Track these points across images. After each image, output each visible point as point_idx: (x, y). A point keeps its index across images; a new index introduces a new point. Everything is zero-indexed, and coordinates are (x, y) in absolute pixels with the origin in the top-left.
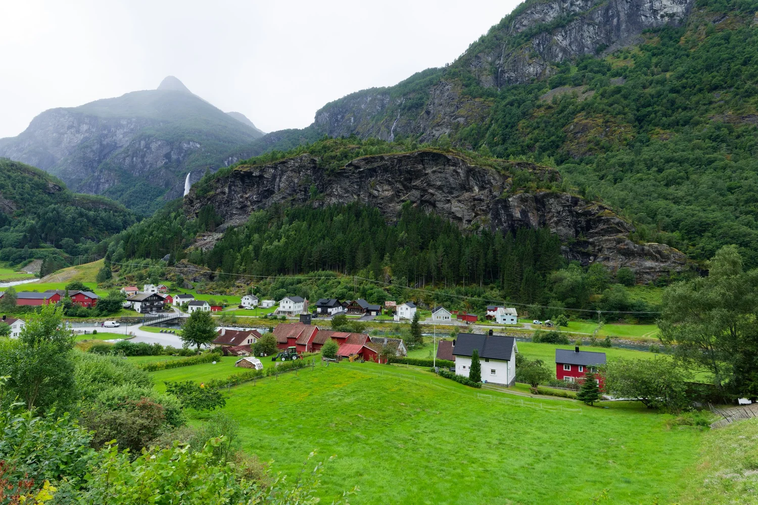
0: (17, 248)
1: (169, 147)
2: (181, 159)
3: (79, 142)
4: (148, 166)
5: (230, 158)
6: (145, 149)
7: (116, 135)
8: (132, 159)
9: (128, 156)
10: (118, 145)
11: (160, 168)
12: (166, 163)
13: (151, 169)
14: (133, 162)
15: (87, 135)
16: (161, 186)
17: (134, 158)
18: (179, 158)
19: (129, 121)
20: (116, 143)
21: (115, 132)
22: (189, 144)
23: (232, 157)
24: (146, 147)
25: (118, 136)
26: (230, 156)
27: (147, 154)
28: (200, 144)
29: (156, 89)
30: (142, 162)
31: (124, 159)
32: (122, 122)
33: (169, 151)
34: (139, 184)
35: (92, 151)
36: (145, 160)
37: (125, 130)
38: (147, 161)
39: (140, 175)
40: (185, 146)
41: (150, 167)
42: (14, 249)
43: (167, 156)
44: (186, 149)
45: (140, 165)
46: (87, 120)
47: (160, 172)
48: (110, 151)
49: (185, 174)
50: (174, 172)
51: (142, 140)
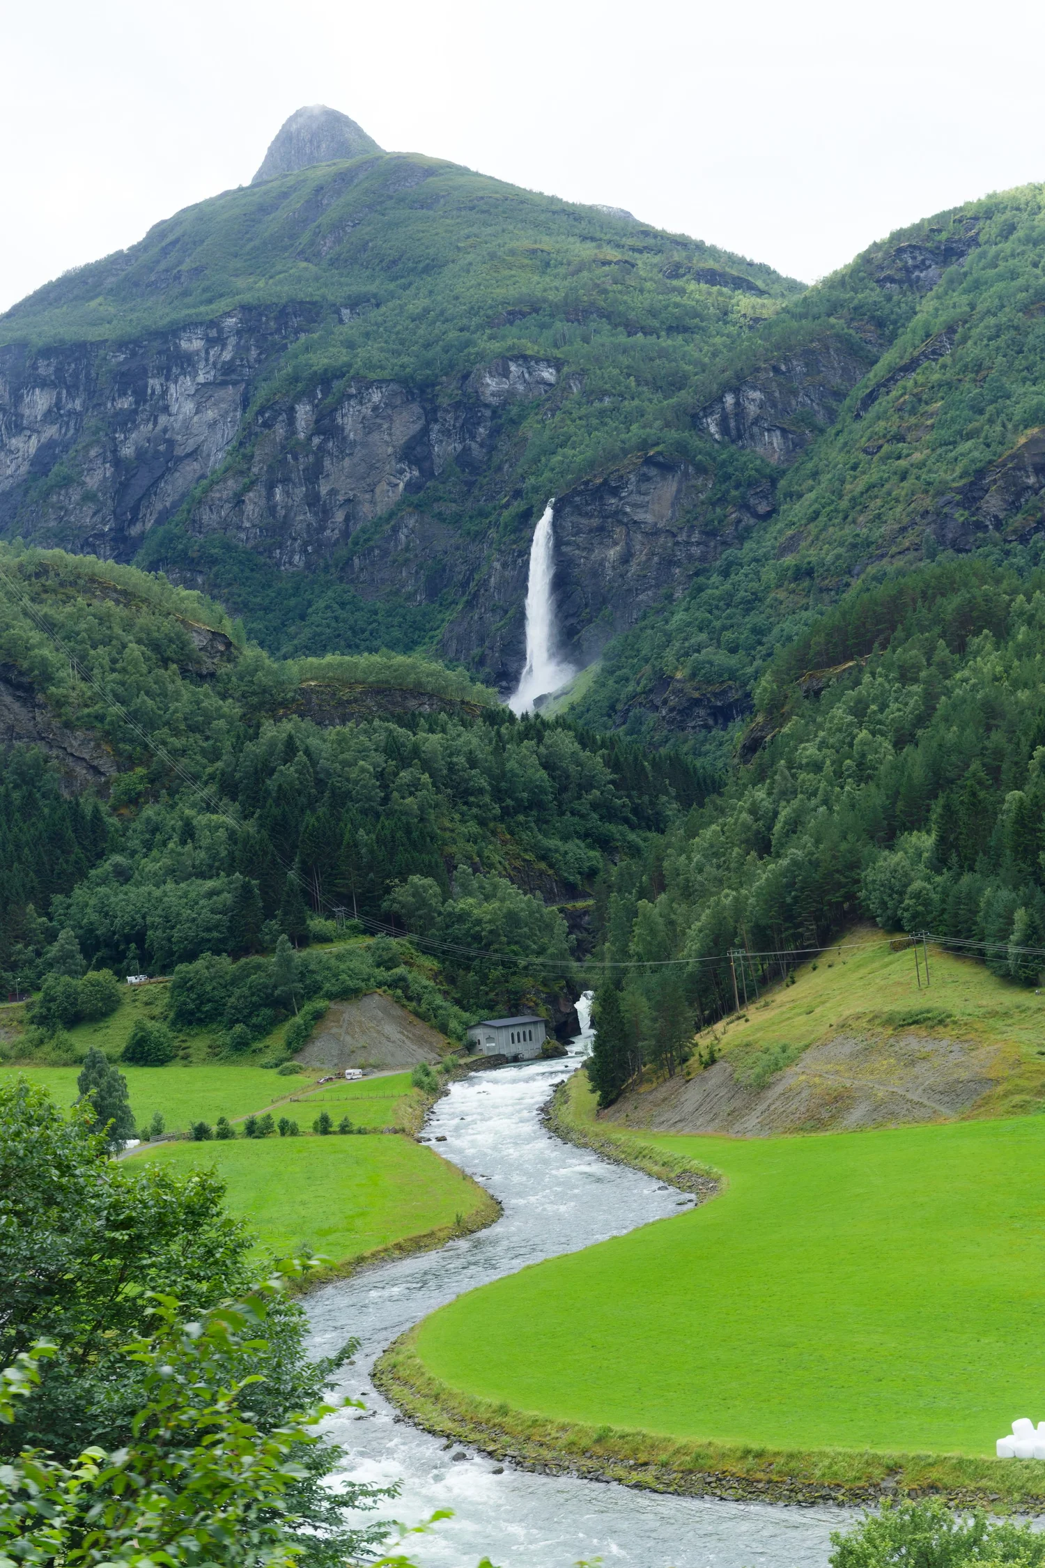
0: (235, 955)
1: (416, 408)
2: (477, 451)
3: (24, 469)
4: (339, 516)
5: (729, 399)
6: (316, 441)
7: (166, 409)
8: (270, 495)
9: (248, 488)
10: (179, 451)
11: (392, 515)
12: (412, 487)
13: (356, 528)
14: (272, 509)
15: (51, 431)
16: (410, 597)
17: (278, 491)
18: (466, 450)
19: (213, 333)
20: (171, 443)
21: (165, 392)
22: (506, 373)
23: (736, 391)
24: (318, 431)
25: (174, 409)
26: (727, 388)
27: (327, 463)
28: (557, 364)
29: (247, 183)
30: (313, 500)
31: (239, 502)
32: (184, 345)
33: (417, 427)
34: (321, 604)
35: (88, 497)
36: (324, 490)
37: (201, 379)
38: (333, 492)
39: (308, 566)
40: (492, 384)
41: (347, 519)
42: (225, 963)
43: (416, 452)
44: (494, 401)
45: (304, 518)
46: (45, 369)
47: (395, 530)
48: (155, 483)
49: (528, 519)
50: (457, 519)
51: (297, 399)
